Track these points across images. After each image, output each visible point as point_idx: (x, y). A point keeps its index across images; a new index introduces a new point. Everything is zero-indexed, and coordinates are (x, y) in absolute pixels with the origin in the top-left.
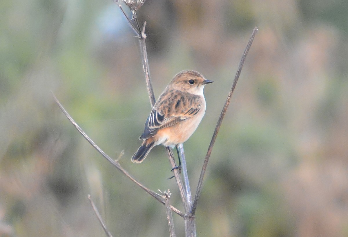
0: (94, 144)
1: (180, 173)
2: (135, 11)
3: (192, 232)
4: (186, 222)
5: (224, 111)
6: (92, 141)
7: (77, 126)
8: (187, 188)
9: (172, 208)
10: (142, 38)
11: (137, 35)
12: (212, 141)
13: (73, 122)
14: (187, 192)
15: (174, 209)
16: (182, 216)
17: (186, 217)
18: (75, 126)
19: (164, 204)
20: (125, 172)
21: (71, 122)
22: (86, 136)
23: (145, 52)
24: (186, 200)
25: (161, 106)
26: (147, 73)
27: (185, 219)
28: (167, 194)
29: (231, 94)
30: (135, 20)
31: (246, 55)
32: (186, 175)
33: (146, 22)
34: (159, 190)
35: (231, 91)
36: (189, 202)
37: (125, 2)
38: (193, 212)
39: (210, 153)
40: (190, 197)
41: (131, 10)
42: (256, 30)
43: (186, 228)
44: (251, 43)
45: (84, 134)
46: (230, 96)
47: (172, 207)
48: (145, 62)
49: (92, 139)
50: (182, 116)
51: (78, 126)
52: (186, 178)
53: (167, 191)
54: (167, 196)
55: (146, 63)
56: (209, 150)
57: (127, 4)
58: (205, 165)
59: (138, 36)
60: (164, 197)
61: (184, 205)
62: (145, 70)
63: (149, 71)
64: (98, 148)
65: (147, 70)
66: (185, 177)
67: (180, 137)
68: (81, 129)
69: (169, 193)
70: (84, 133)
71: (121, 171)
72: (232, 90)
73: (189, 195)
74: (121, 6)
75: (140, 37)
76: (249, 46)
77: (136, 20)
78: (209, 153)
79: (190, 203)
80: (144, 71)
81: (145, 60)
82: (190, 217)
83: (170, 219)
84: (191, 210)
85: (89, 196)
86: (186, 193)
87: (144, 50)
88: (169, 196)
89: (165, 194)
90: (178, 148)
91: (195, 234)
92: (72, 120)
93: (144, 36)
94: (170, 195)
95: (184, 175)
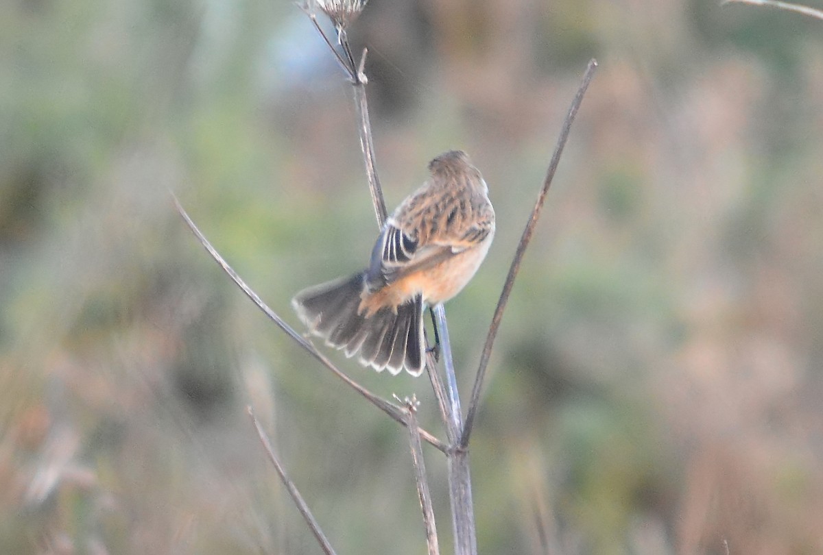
0: (259, 302)
1: (437, 359)
2: (344, 27)
3: (463, 482)
4: (449, 461)
5: (528, 232)
6: (256, 296)
7: (225, 265)
8: (452, 392)
9: (420, 434)
10: (358, 83)
11: (348, 76)
12: (503, 294)
13: (217, 258)
14: (453, 400)
15: (426, 434)
16: (442, 449)
17: (450, 451)
18: (220, 264)
19: (404, 424)
20: (325, 359)
21: (212, 255)
22: (244, 286)
23: (365, 111)
24: (449, 415)
25: (415, 220)
26: (369, 156)
27: (447, 455)
28: (411, 403)
29: (542, 198)
30: (344, 44)
31: (573, 118)
32: (449, 364)
33: (366, 50)
34: (394, 396)
35: (543, 192)
36: (457, 421)
37: (324, 10)
38: (465, 441)
39: (500, 320)
40: (458, 410)
41: (335, 25)
42: (593, 66)
43: (450, 476)
44: (582, 91)
45: (240, 282)
46: (541, 202)
47: (420, 430)
48: (366, 132)
49: (255, 292)
50: (455, 244)
51: (227, 266)
52: (450, 372)
53: (411, 398)
54: (411, 408)
55: (366, 136)
56: (497, 312)
57: (327, 13)
58: (489, 346)
59: (351, 79)
60: (405, 410)
61: (446, 427)
62: (365, 150)
63: (373, 152)
64: (267, 309)
65: (368, 149)
66: (447, 369)
67: (442, 288)
68: (233, 271)
69: (416, 403)
70: (239, 280)
71: (318, 358)
72: (545, 190)
73: (455, 406)
74: (314, 16)
75: (354, 82)
76: (579, 99)
77: (347, 45)
78: (497, 319)
79: (459, 422)
80: (363, 151)
81: (365, 128)
82: (458, 452)
83: (417, 456)
84: (460, 437)
85: (250, 408)
86: (451, 403)
87: (362, 108)
88: (415, 409)
89: (408, 404)
90: (434, 310)
91: (469, 486)
92: (214, 253)
93: (363, 78)
94: (417, 407)
95: (446, 364)
